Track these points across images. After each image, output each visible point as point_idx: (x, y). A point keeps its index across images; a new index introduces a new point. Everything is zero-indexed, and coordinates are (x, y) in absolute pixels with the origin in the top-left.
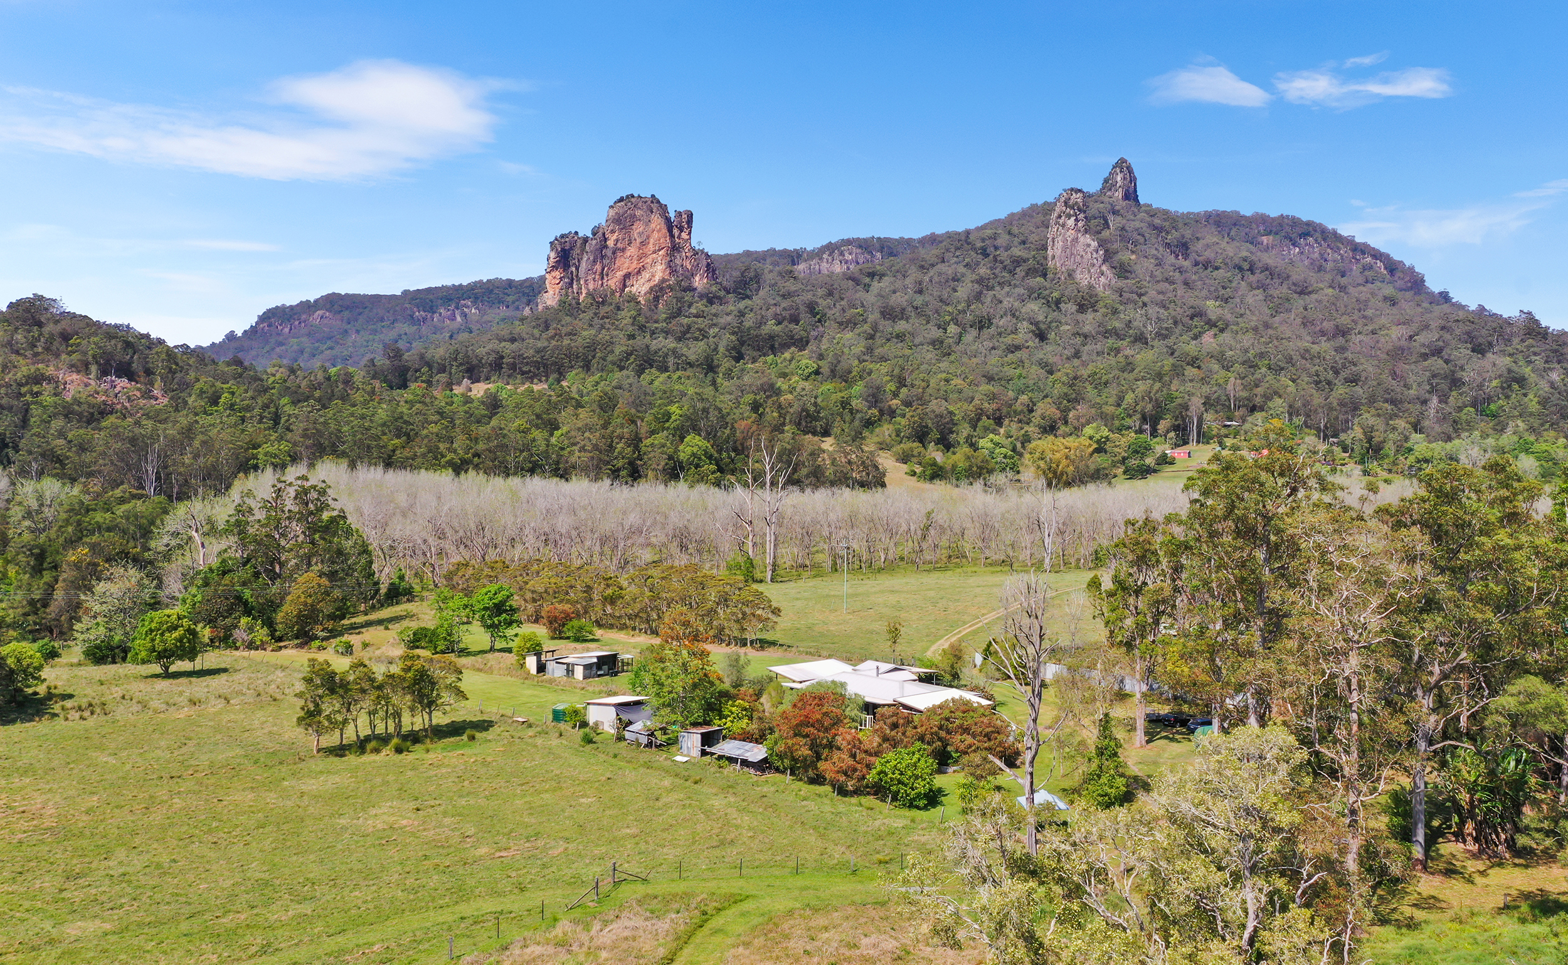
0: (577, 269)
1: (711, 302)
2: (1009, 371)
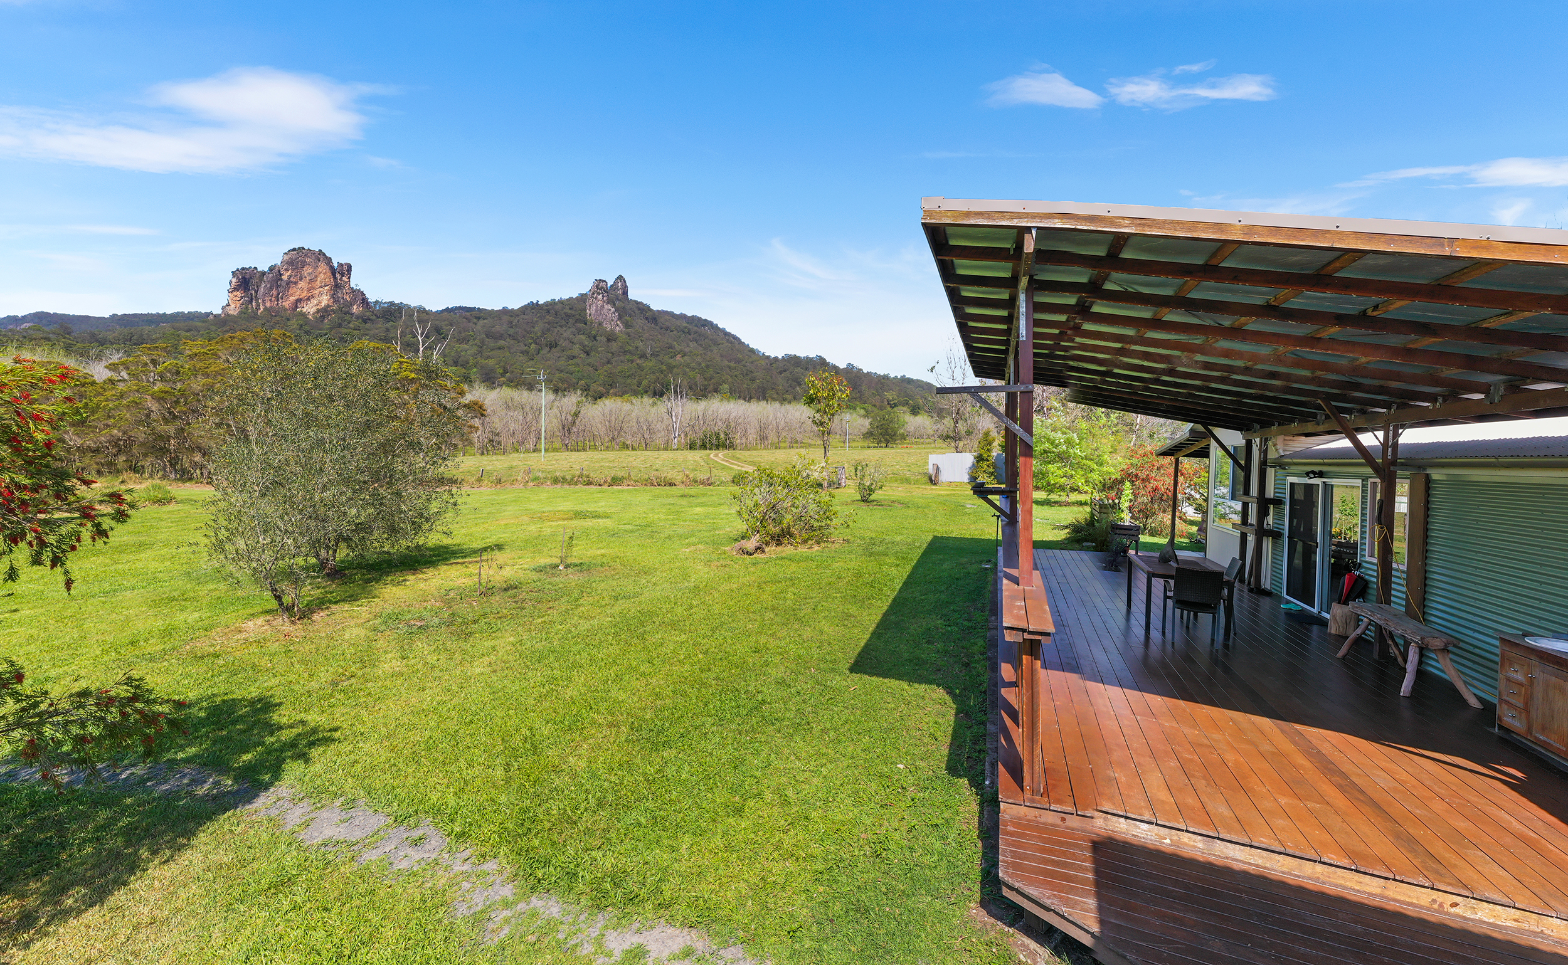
0: (256, 292)
1: (365, 321)
2: (572, 368)
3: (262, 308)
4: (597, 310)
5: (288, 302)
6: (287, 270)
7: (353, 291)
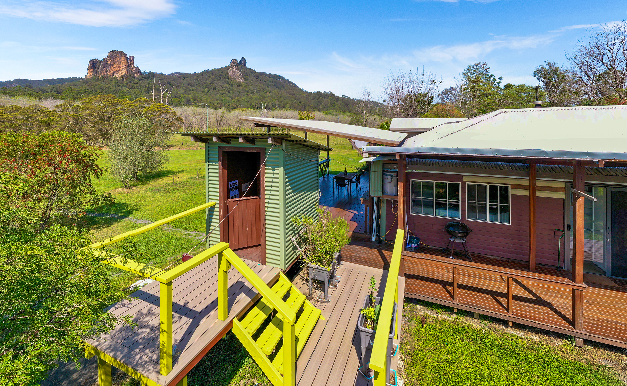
0: (98, 69)
1: (140, 80)
2: (222, 98)
3: (100, 76)
4: (233, 73)
5: (110, 73)
6: (109, 60)
7: (135, 67)
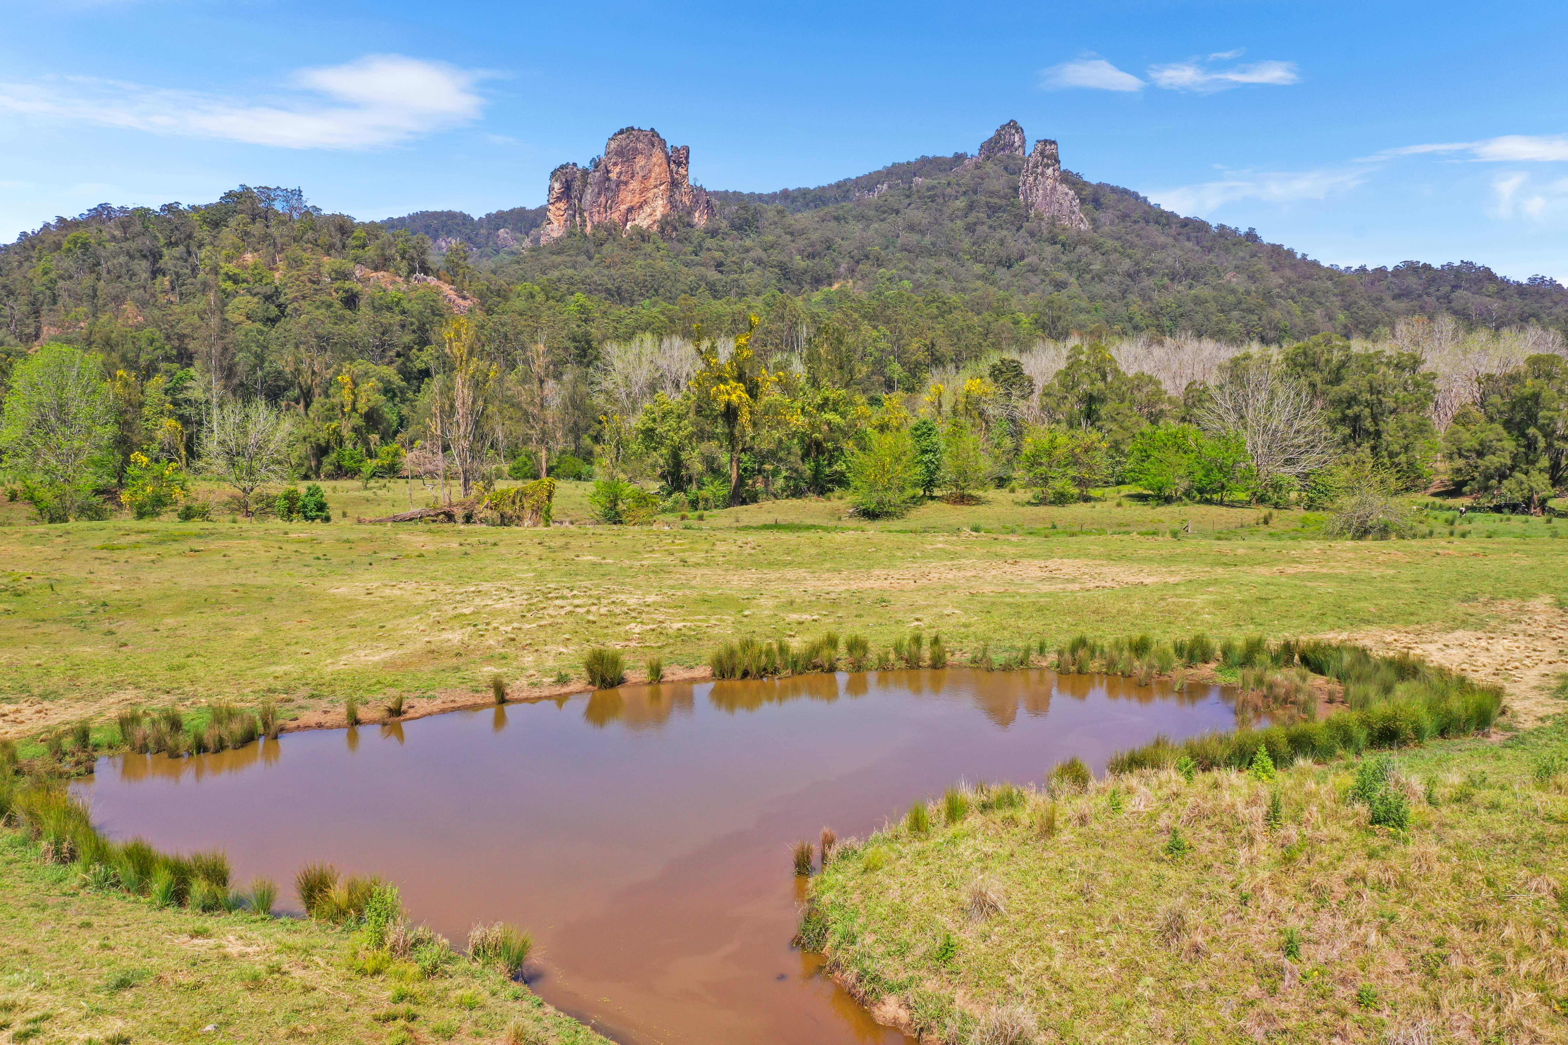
0: (581, 201)
3: (589, 224)
4: (1045, 196)
5: (618, 213)
6: (615, 164)
7: (693, 188)
